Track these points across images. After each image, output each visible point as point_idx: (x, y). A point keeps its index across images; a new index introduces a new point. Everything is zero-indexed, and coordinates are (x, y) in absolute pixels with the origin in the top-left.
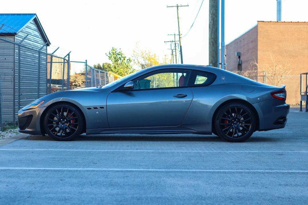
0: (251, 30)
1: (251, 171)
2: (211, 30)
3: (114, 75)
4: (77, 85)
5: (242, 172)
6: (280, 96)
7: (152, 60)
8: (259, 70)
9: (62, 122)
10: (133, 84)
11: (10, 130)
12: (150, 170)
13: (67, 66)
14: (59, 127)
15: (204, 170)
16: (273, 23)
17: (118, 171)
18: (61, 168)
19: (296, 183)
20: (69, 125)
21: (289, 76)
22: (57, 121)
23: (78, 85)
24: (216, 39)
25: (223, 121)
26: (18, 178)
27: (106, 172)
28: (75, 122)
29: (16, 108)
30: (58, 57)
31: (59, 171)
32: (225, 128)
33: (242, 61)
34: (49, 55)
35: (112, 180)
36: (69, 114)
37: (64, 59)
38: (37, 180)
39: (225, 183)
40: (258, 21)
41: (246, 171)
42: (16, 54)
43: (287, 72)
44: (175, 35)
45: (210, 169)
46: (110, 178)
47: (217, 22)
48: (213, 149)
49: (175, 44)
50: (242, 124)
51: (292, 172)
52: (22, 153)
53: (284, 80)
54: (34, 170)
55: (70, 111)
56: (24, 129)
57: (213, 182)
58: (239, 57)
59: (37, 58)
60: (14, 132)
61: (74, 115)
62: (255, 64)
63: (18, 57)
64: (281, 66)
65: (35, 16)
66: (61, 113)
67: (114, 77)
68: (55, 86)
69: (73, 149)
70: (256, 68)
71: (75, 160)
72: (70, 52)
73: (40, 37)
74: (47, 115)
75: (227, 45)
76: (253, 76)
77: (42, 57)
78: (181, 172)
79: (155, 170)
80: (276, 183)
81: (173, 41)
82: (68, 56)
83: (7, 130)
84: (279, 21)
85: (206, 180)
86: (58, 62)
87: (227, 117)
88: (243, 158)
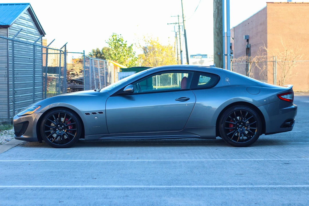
0: (260, 12)
1: (255, 186)
2: (216, 20)
3: (114, 64)
4: (74, 74)
5: (244, 188)
6: (287, 97)
7: (154, 44)
8: (269, 55)
9: (59, 128)
10: (133, 88)
11: (5, 132)
12: (151, 187)
13: (63, 58)
14: (56, 134)
15: (206, 186)
16: (283, 4)
17: (118, 189)
18: (59, 185)
19: (299, 202)
20: (66, 132)
21: (301, 61)
22: (54, 127)
23: (76, 74)
24: (221, 29)
25: (228, 125)
26: (16, 200)
27: (106, 190)
28: (73, 128)
29: (11, 111)
30: (54, 49)
31: (57, 190)
32: (229, 132)
33: (250, 44)
34: (44, 47)
35: (111, 201)
36: (67, 119)
37: (61, 51)
38: (35, 203)
39: (226, 203)
40: (267, 3)
41: (250, 186)
42: (10, 47)
43: (298, 56)
44: (178, 16)
45: (212, 185)
46: (110, 198)
47: (222, 11)
48: (217, 157)
49: (179, 26)
50: (247, 128)
51: (296, 188)
52: (18, 165)
53: (296, 66)
54: (32, 189)
55: (68, 117)
56: (20, 136)
57: (215, 202)
58: (248, 41)
59: (32, 50)
60: (9, 134)
61: (72, 121)
62: (264, 49)
63: (11, 51)
64: (292, 51)
65: (29, 6)
66: (58, 119)
67: (114, 65)
68: (51, 75)
69: (71, 158)
70: (265, 53)
71: (74, 174)
72: (67, 43)
73: (34, 28)
74: (44, 121)
75: (234, 28)
76: (262, 62)
77: (38, 48)
78: (183, 189)
79: (156, 186)
80: (279, 202)
81: (176, 23)
82: (64, 47)
83: (2, 132)
84: (289, 2)
85: (208, 200)
86: (53, 53)
87: (231, 120)
88: (248, 168)
